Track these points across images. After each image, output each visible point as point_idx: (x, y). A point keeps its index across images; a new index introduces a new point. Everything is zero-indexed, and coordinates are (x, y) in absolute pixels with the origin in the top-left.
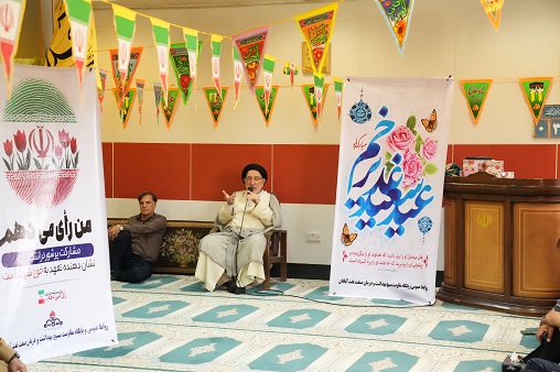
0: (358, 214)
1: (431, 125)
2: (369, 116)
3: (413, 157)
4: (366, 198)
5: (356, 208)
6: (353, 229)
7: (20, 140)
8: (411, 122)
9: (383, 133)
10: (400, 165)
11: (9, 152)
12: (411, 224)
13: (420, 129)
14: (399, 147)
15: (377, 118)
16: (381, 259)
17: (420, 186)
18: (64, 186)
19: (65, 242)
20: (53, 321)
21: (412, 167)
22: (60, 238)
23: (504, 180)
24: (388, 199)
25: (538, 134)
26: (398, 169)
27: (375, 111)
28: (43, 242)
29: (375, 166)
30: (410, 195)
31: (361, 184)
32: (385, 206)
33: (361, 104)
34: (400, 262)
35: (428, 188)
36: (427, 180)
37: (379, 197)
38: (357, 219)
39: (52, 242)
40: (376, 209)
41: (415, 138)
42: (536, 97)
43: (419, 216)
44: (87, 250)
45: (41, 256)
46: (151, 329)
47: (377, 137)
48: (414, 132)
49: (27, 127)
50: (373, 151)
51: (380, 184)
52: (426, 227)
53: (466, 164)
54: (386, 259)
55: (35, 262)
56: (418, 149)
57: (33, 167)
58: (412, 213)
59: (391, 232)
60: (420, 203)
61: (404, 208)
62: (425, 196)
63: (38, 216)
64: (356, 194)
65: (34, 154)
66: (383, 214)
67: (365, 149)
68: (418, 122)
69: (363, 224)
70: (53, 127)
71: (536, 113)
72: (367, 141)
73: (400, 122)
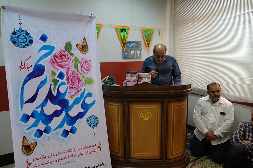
0: (35, 125)
1: (84, 48)
2: (31, 42)
3: (73, 73)
4: (39, 110)
5: (32, 121)
6: (31, 139)
8: (68, 46)
9: (46, 55)
10: (65, 80)
12: (81, 124)
13: (76, 52)
14: (61, 66)
15: (38, 44)
16: (62, 156)
17: (82, 94)
21: (74, 81)
24: (59, 108)
26: (63, 84)
27: (36, 38)
29: (43, 83)
30: (76, 102)
31: (33, 100)
32: (57, 114)
33: (21, 30)
34: (77, 153)
35: (90, 95)
36: (87, 89)
37: (50, 108)
38: (35, 129)
40: (50, 118)
41: (73, 58)
42: (124, 37)
43: (87, 116)
47: (41, 59)
48: (72, 54)
50: (39, 71)
51: (50, 97)
52: (93, 122)
53: (128, 77)
54: (66, 154)
56: (76, 67)
58: (80, 115)
59: (66, 133)
60: (85, 107)
61: (73, 113)
62: (88, 101)
64: (29, 109)
66: (57, 121)
67: (31, 70)
68: (74, 46)
69: (40, 133)
71: (124, 44)
72: (32, 63)
73: (59, 47)
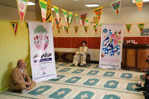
0: (105, 51)
1: (120, 33)
2: (107, 31)
3: (116, 39)
4: (106, 48)
5: (104, 50)
6: (104, 54)
7: (37, 37)
8: (116, 33)
9: (110, 35)
10: (113, 41)
11: (35, 40)
12: (116, 53)
13: (118, 34)
14: (113, 38)
15: (109, 32)
16: (110, 60)
17: (117, 45)
18: (46, 46)
19: (46, 58)
20: (44, 73)
21: (116, 42)
22: (45, 57)
23: (135, 44)
24: (111, 48)
25: (141, 35)
26: (113, 42)
27: (108, 30)
28: (42, 58)
29: (108, 41)
30: (115, 47)
31: (105, 45)
32: (110, 49)
33: (105, 29)
34: (113, 61)
35: (119, 46)
36: (119, 44)
37: (109, 48)
38: (105, 52)
39: (44, 58)
40: (108, 50)
41: (117, 36)
42: (141, 27)
43: (117, 52)
44: (51, 59)
45: (41, 60)
46: (64, 74)
47: (109, 35)
48: (116, 35)
49: (38, 35)
50: (108, 38)
51: (109, 45)
52: (119, 54)
53: (127, 41)
54: (111, 60)
55: (40, 62)
56: (117, 38)
57: (40, 42)
58: (116, 51)
59: (111, 55)
60: (118, 49)
61: (114, 50)
62: (119, 47)
63: (41, 52)
64: (104, 47)
65: (40, 40)
66: (110, 51)
67: (106, 38)
68: (117, 32)
69: (106, 53)
70: (44, 34)
71: (141, 30)
72: (107, 37)
73: (113, 32)
